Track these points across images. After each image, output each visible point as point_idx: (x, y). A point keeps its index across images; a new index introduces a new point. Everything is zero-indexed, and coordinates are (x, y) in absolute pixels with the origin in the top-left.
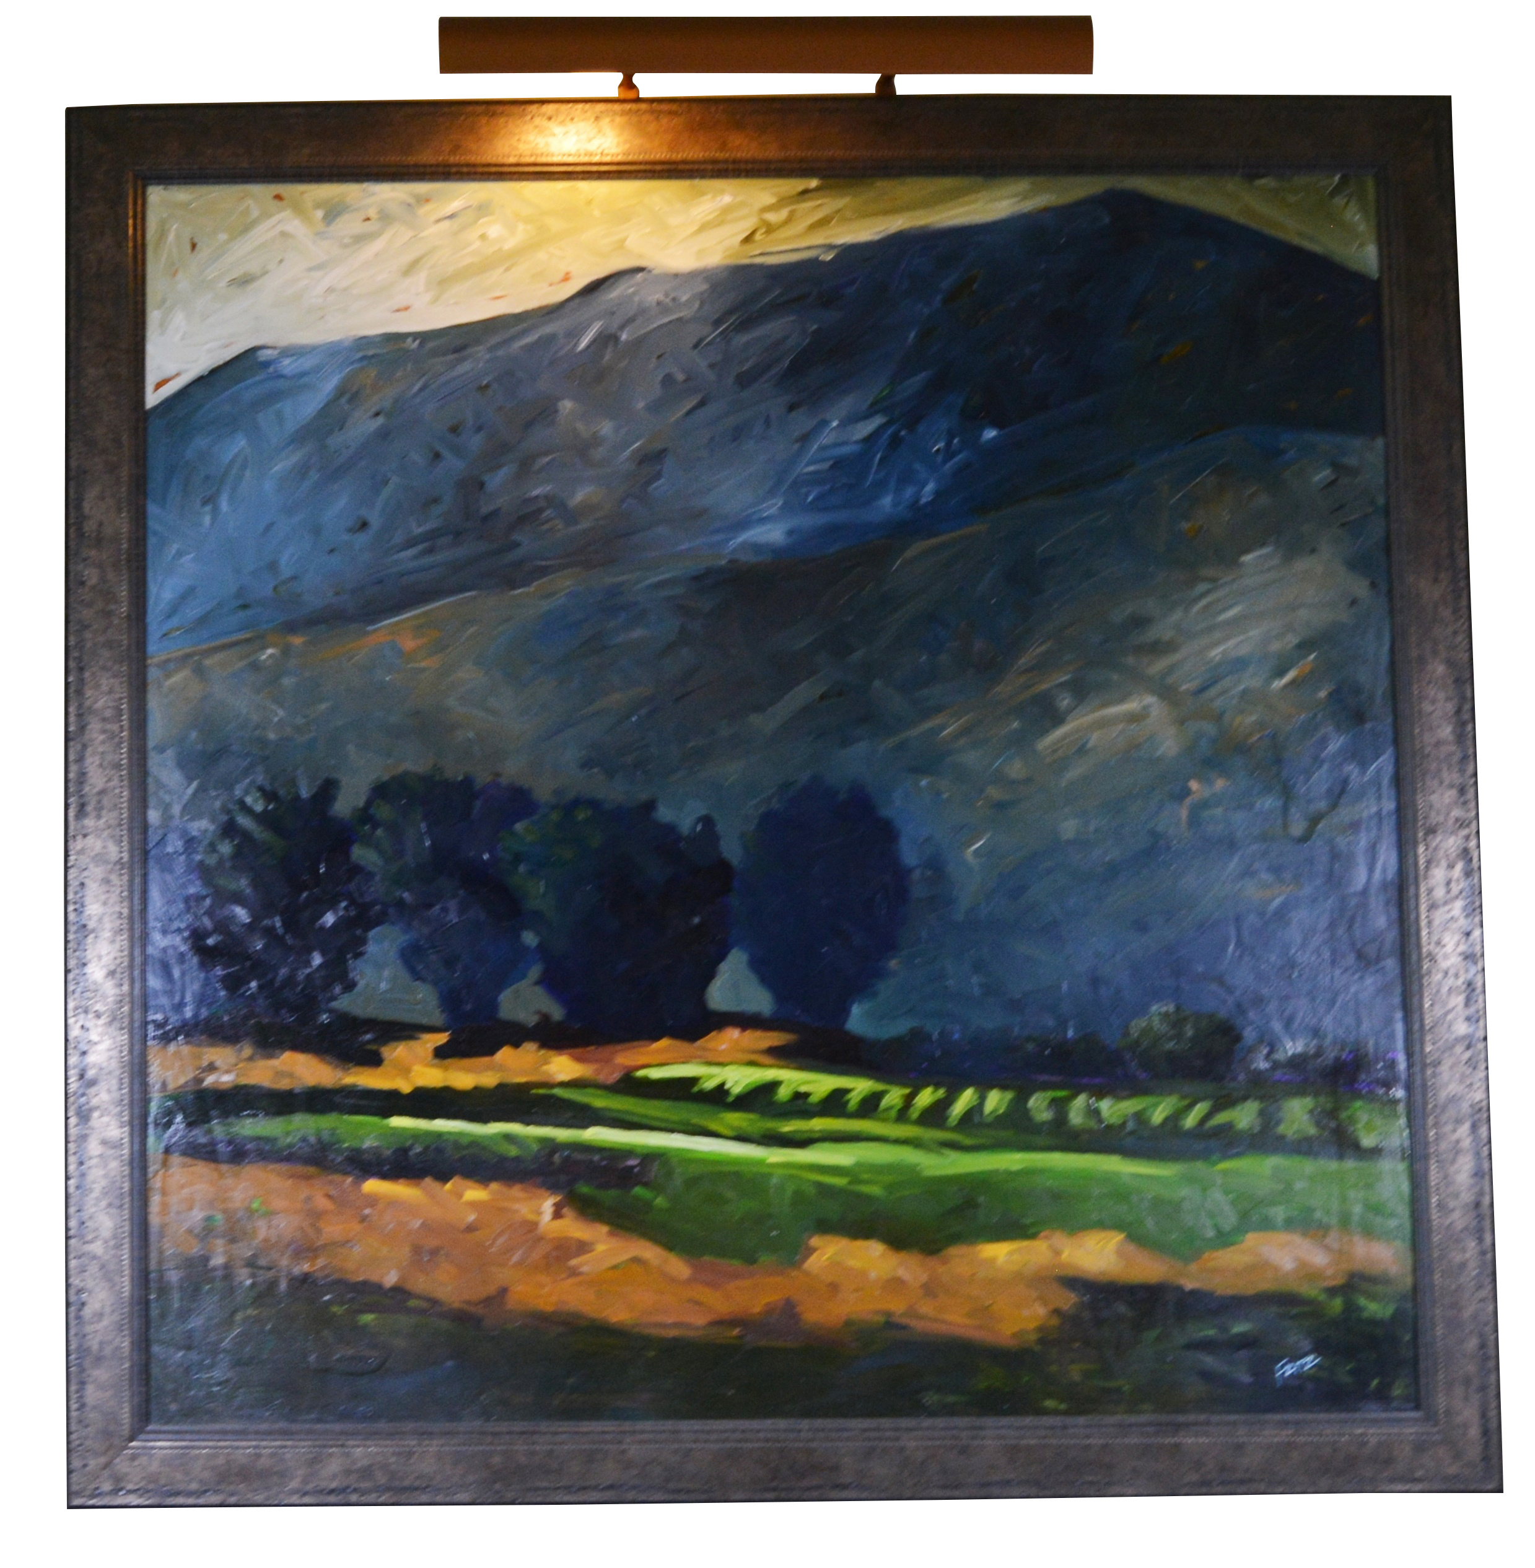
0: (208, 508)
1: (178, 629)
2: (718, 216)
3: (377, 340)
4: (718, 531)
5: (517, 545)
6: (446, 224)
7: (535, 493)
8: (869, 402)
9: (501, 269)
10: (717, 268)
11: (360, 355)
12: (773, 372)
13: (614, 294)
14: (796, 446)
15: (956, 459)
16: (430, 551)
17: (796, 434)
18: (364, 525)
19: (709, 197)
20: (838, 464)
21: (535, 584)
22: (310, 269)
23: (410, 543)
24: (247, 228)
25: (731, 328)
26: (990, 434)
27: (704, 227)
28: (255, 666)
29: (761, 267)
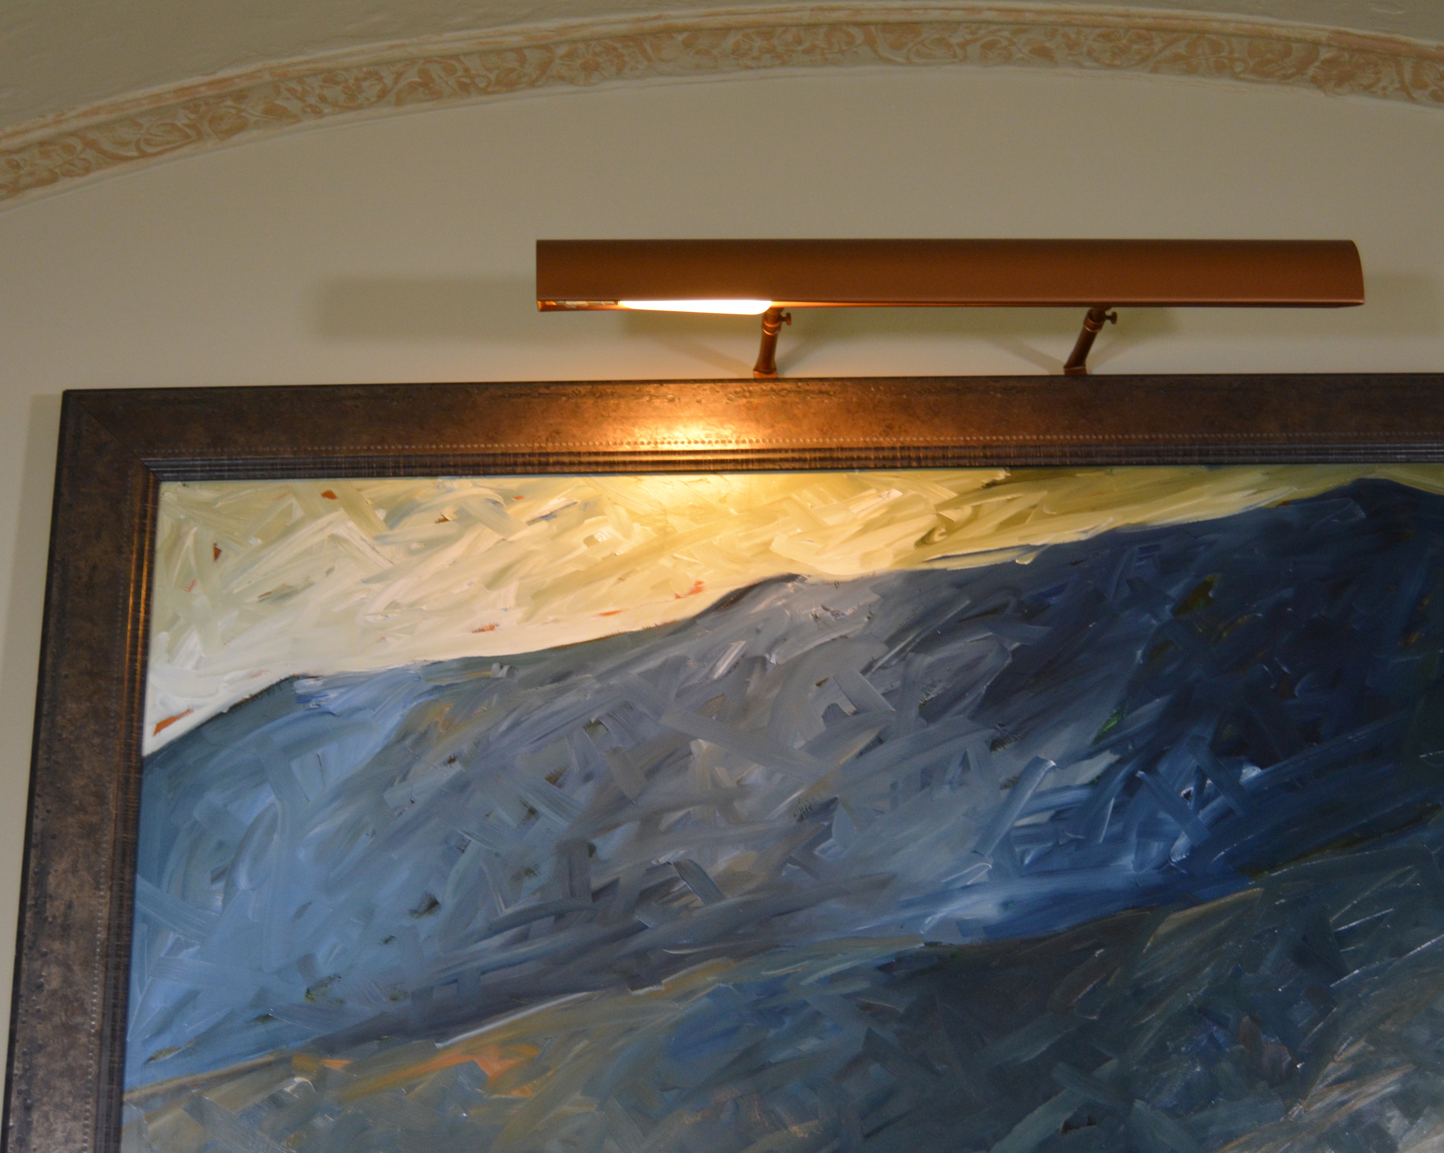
0: (220, 885)
1: (170, 1050)
2: (886, 513)
3: (455, 666)
4: (909, 904)
5: (643, 928)
6: (544, 525)
7: (662, 860)
8: (1093, 736)
9: (613, 580)
10: (889, 574)
11: (430, 685)
12: (969, 699)
13: (762, 605)
14: (1005, 793)
15: (1214, 804)
16: (523, 938)
17: (1002, 779)
18: (433, 905)
19: (873, 491)
20: (1060, 814)
21: (664, 981)
22: (366, 581)
23: (494, 930)
24: (288, 531)
25: (909, 649)
26: (1251, 773)
27: (869, 527)
28: (276, 1102)
29: (944, 572)
